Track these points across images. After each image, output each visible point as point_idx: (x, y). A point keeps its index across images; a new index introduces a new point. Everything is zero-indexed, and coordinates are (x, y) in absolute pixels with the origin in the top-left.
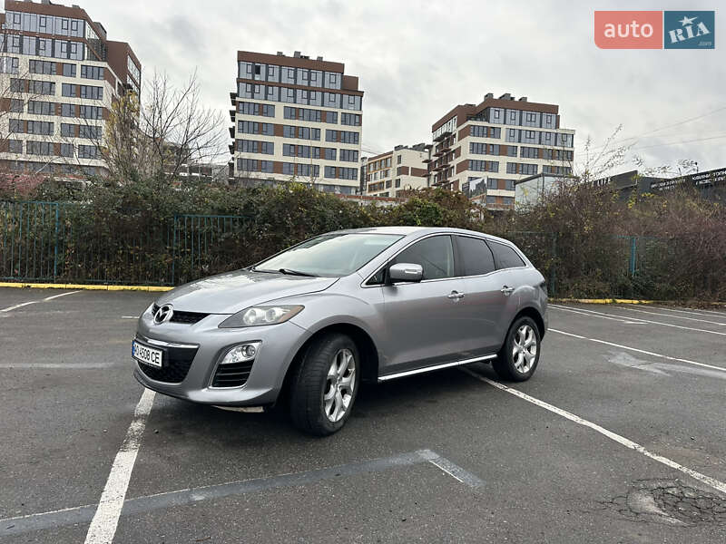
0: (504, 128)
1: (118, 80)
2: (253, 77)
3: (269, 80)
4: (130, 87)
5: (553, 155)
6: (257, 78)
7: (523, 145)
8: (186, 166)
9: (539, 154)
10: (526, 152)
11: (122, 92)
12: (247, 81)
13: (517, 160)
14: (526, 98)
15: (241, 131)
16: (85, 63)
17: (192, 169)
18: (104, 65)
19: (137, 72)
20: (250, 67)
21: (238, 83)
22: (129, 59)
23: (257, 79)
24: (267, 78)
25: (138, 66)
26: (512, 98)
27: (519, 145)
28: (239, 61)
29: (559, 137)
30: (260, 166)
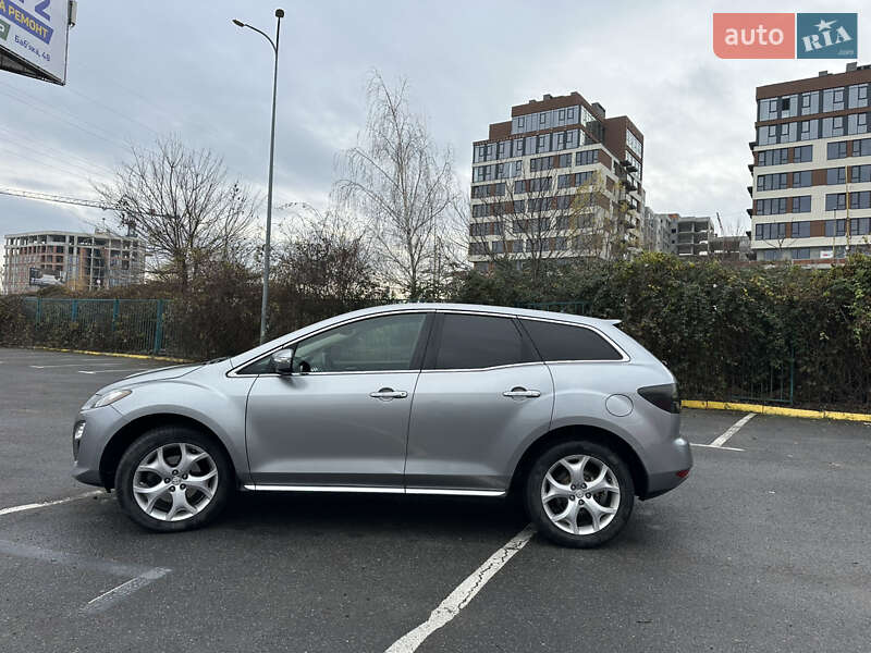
1: (614, 159)
2: (779, 115)
3: (803, 114)
4: (627, 163)
6: (785, 115)
8: (706, 242)
11: (619, 172)
12: (769, 124)
15: (761, 188)
16: (579, 150)
17: (714, 246)
18: (599, 146)
19: (638, 144)
20: (774, 104)
21: (757, 128)
22: (628, 134)
23: (783, 116)
24: (800, 111)
25: (640, 138)
28: (758, 100)
30: (790, 230)
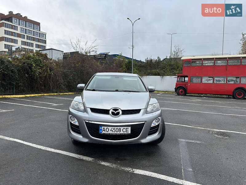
0: (19, 27)
5: (39, 40)
7: (27, 35)
9: (34, 39)
10: (28, 38)
13: (25, 40)
14: (27, 17)
26: (21, 16)
27: (26, 35)
29: (41, 34)
